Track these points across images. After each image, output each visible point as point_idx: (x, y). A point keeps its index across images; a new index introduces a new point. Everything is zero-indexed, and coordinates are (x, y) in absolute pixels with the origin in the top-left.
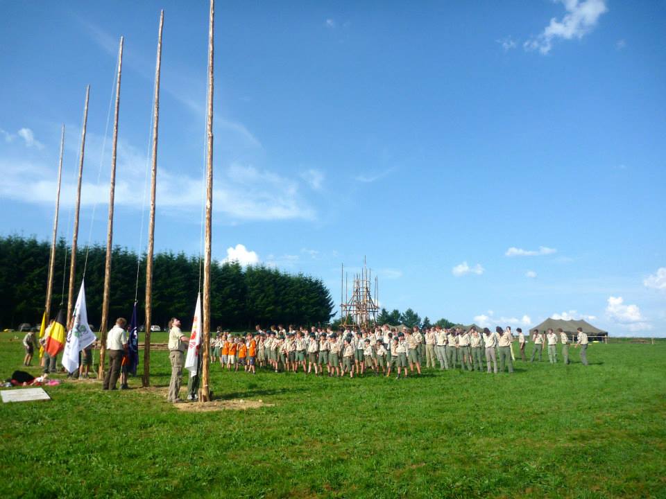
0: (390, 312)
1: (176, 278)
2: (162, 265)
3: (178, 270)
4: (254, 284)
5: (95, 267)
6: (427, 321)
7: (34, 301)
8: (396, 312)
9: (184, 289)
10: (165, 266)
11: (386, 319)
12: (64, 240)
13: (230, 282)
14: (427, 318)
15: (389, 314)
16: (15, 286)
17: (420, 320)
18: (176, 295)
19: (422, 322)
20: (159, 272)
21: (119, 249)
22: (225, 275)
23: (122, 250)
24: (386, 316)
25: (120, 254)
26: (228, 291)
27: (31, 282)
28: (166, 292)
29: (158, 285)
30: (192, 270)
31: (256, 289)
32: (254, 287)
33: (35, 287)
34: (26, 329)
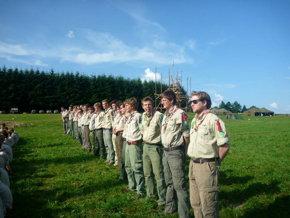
0: (226, 103)
1: (106, 87)
2: (100, 81)
3: (108, 83)
4: (146, 89)
5: (66, 83)
6: (244, 107)
7: (38, 99)
8: (229, 103)
9: (110, 92)
10: (101, 81)
11: (223, 106)
12: (53, 70)
13: (134, 88)
14: (244, 106)
15: (225, 104)
16: (28, 92)
17: (241, 106)
18: (106, 95)
19: (242, 108)
20: (98, 84)
21: (78, 74)
22: (131, 85)
23: (80, 74)
24: (224, 105)
25: (79, 76)
26: (133, 93)
27: (36, 90)
28: (102, 94)
29: (98, 90)
30: (115, 83)
31: (148, 92)
32: (147, 91)
33: (38, 92)
34: (34, 112)
